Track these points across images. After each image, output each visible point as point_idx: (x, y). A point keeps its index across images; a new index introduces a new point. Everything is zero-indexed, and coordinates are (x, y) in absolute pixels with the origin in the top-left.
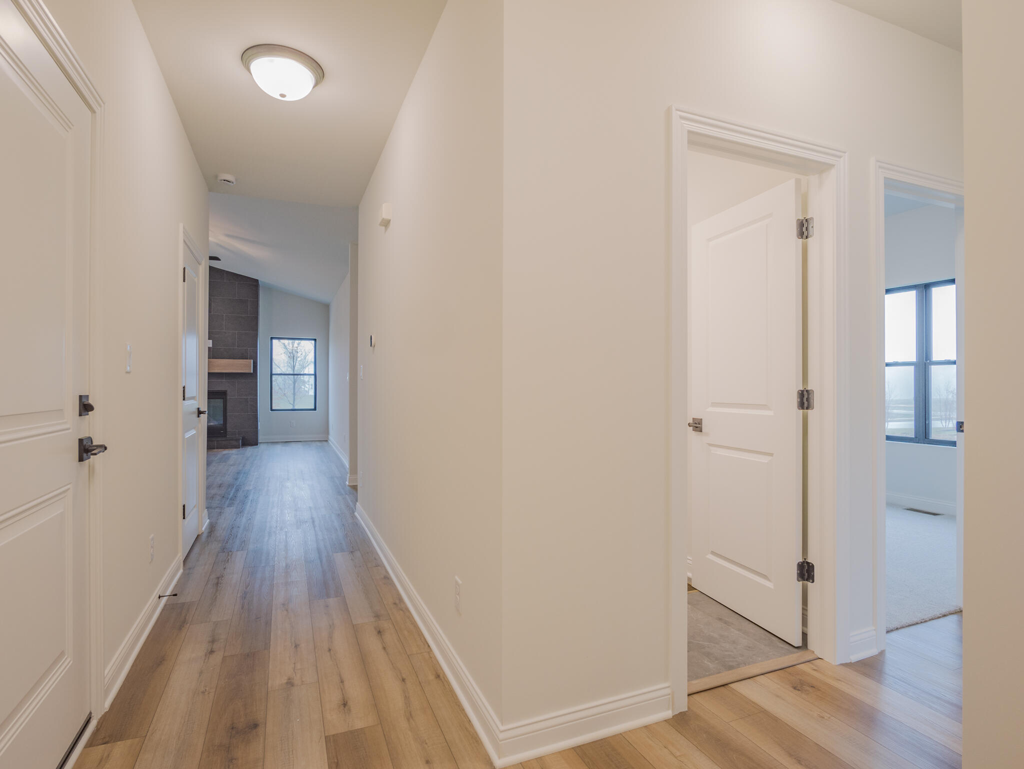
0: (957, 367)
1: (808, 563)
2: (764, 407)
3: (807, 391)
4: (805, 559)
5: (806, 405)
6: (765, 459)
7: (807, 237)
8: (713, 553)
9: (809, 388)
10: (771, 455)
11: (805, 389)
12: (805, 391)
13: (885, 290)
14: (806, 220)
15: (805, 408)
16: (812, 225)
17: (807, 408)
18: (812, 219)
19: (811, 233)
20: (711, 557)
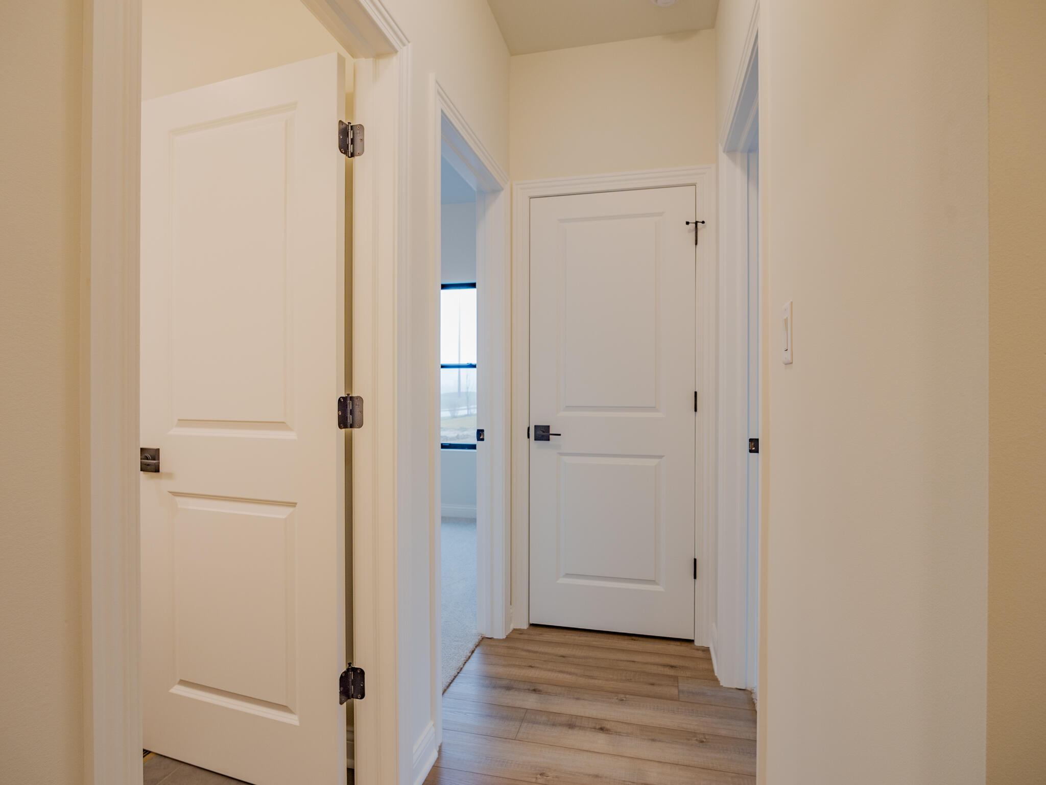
0: (477, 370)
1: (355, 670)
2: (280, 425)
3: (351, 398)
4: (350, 664)
5: (350, 421)
6: (281, 513)
7: (352, 155)
8: (183, 683)
9: (354, 395)
10: (293, 505)
11: (348, 395)
12: (348, 399)
13: (441, 286)
14: (352, 126)
15: (349, 425)
16: (361, 138)
17: (352, 426)
18: (361, 127)
19: (358, 151)
20: (179, 690)
